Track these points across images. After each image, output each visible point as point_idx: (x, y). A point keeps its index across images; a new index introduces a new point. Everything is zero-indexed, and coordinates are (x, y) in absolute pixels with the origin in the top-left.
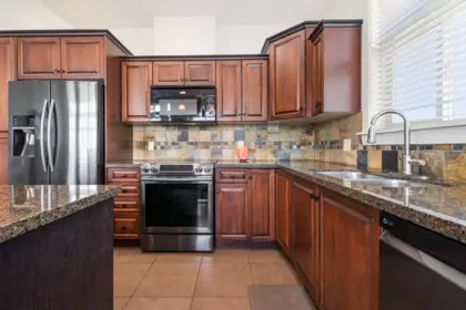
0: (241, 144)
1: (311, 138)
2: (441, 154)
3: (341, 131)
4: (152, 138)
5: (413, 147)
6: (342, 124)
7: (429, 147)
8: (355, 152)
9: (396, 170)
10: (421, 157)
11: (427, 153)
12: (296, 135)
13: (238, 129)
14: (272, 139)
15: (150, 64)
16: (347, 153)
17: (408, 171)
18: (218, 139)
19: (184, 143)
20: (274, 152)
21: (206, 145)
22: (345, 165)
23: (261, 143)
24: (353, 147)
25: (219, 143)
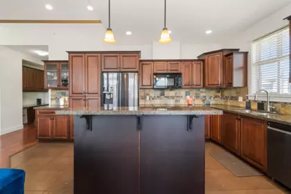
0: (188, 97)
1: (220, 94)
2: (280, 105)
3: (237, 93)
4: (149, 94)
5: (270, 102)
6: (238, 90)
7: (276, 103)
8: (245, 102)
9: (263, 109)
10: (273, 106)
11: (275, 105)
12: (213, 93)
13: (187, 90)
14: (202, 95)
15: (152, 63)
16: (241, 102)
17: (269, 110)
18: (178, 95)
19: (163, 97)
20: (203, 101)
21: (173, 98)
22: (239, 107)
23: (197, 97)
24: (244, 100)
25: (178, 97)
